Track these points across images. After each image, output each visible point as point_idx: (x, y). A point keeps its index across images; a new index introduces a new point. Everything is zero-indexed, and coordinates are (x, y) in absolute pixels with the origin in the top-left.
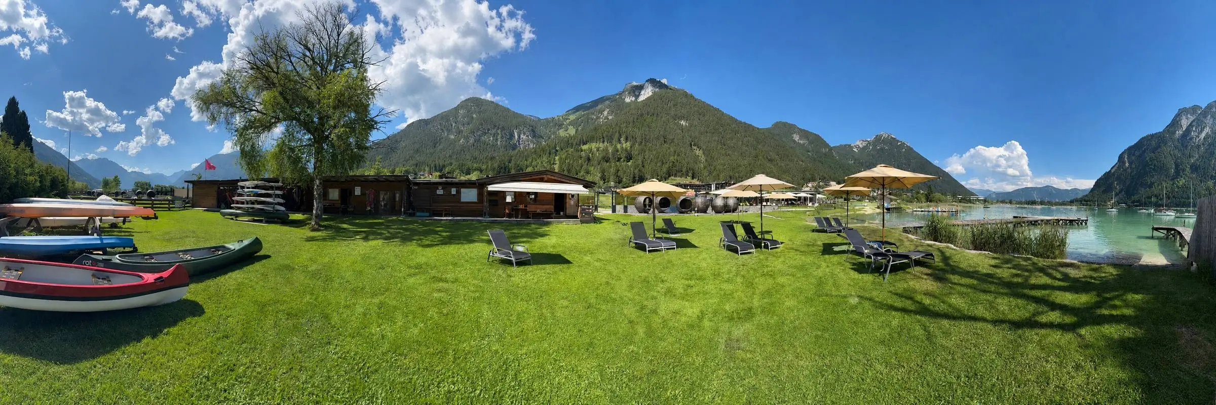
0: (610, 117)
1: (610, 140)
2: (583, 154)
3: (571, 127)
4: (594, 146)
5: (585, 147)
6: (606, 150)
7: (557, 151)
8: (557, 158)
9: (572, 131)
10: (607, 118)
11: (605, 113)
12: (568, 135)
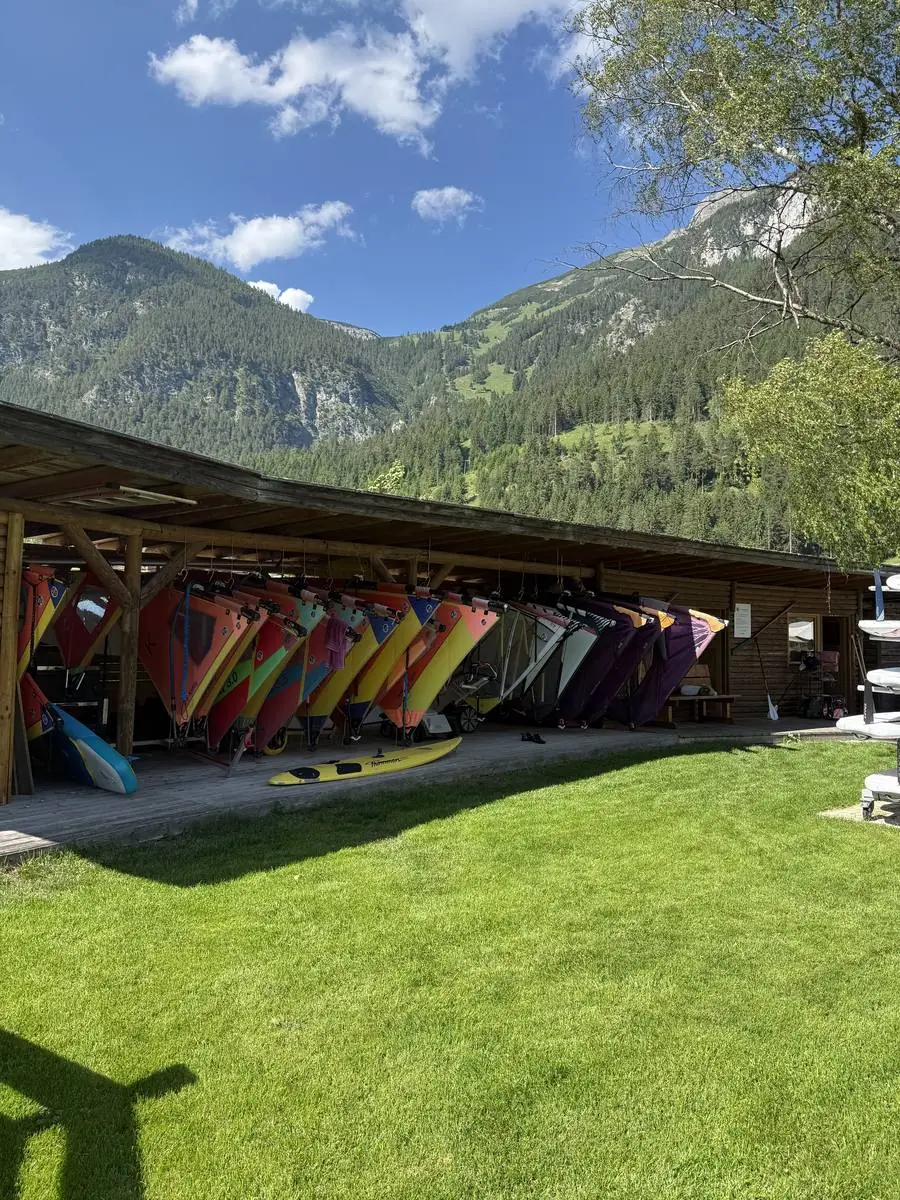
0: (648, 328)
1: (666, 409)
2: (565, 462)
3: (495, 369)
4: (602, 435)
5: (568, 439)
6: (653, 442)
7: (465, 453)
8: (471, 477)
9: (501, 382)
10: (632, 331)
11: (627, 313)
12: (488, 397)
